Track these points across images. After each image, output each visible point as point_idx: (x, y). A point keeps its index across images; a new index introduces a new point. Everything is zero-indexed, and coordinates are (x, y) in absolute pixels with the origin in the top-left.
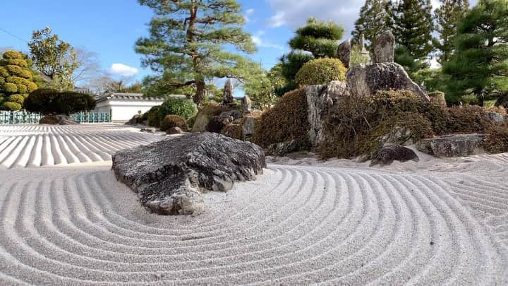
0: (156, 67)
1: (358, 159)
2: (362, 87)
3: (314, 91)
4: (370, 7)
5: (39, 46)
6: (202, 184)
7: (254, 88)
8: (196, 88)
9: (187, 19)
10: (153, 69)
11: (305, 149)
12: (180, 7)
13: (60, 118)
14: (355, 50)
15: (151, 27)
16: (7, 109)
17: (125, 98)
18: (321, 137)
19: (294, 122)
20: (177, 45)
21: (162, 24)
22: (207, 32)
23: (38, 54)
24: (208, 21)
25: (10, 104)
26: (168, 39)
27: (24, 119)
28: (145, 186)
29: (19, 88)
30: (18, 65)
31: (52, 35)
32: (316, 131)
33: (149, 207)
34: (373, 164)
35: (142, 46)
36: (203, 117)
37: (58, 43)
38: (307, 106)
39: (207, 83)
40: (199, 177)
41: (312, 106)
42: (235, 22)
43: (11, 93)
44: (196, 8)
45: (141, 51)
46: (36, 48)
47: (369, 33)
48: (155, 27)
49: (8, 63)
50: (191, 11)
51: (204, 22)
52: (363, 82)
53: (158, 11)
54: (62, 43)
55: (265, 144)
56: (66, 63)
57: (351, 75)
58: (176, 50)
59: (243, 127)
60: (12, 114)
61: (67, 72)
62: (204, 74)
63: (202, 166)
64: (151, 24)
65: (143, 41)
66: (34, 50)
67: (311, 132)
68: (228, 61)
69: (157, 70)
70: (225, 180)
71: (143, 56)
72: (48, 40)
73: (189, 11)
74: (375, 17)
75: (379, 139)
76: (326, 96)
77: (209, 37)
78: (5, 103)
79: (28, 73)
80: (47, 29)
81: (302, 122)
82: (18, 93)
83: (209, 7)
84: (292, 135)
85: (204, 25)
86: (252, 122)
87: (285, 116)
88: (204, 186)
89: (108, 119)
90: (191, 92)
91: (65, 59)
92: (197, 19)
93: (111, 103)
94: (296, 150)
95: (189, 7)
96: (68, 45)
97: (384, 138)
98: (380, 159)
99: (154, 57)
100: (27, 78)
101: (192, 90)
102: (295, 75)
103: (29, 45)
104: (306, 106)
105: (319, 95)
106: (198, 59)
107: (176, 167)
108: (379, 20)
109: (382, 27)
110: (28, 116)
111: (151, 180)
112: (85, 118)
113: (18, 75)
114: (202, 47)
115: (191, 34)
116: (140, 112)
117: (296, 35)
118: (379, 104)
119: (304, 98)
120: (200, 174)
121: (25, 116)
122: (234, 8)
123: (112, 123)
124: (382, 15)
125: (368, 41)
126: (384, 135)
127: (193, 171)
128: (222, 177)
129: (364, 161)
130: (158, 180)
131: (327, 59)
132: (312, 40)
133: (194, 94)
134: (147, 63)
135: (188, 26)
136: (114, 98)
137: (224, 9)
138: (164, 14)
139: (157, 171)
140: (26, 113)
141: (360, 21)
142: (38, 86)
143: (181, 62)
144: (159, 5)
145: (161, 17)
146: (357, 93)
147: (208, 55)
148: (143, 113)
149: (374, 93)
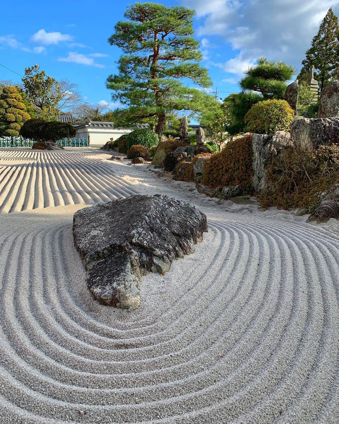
0: (124, 101)
1: (296, 211)
2: (305, 141)
3: (260, 140)
4: (323, 36)
5: (31, 81)
6: (142, 265)
7: (208, 119)
8: (158, 118)
9: (150, 56)
10: (121, 102)
11: (248, 194)
12: (144, 46)
13: (48, 144)
14: (303, 85)
15: (119, 65)
16: (9, 135)
17: (100, 126)
18: (263, 185)
19: (239, 168)
20: (141, 81)
21: (129, 62)
22: (168, 68)
23: (30, 88)
24: (169, 57)
25: (10, 131)
26: (134, 75)
27: (21, 143)
28: (94, 263)
29: (16, 117)
30: (15, 98)
31: (40, 72)
32: (259, 179)
33: (92, 293)
34: (309, 220)
35: (113, 82)
36: (162, 151)
37: (45, 78)
38: (253, 153)
39: (167, 115)
40: (140, 258)
41: (256, 154)
42: (193, 58)
43: (11, 122)
44: (158, 47)
45: (111, 87)
46: (28, 83)
47: (320, 62)
48: (123, 64)
49: (6, 97)
50: (154, 49)
51: (165, 59)
52: (307, 136)
53: (126, 49)
54: (49, 78)
55: (212, 185)
56: (52, 95)
57: (296, 128)
58: (141, 85)
59: (194, 166)
60: (12, 139)
61: (53, 103)
62: (164, 107)
63: (144, 246)
64: (120, 61)
65: (113, 78)
66: (27, 84)
67: (255, 178)
68: (185, 95)
69: (125, 103)
70: (164, 260)
71: (114, 91)
72: (37, 76)
73: (152, 49)
74: (327, 45)
75: (318, 194)
76: (271, 146)
77: (170, 73)
78: (7, 131)
79: (22, 105)
80: (36, 67)
81: (247, 169)
82: (16, 122)
83: (170, 45)
84: (236, 180)
85: (166, 61)
86: (202, 162)
87: (231, 162)
88: (144, 267)
89: (87, 144)
90: (154, 122)
91: (51, 92)
92: (159, 56)
93: (89, 130)
94: (240, 194)
95: (152, 45)
96: (53, 80)
97: (323, 194)
98: (317, 216)
99: (122, 92)
100: (22, 109)
101: (154, 121)
102: (244, 116)
103: (23, 80)
104: (251, 153)
105: (264, 145)
106: (159, 93)
107: (120, 246)
108: (330, 49)
109: (333, 56)
110: (24, 141)
111: (99, 258)
112: (69, 142)
113: (15, 107)
114: (163, 82)
115: (154, 71)
116: (112, 139)
117: (247, 76)
118: (321, 159)
119: (250, 145)
120: (141, 255)
121: (22, 141)
122: (192, 45)
123: (90, 148)
124: (334, 44)
125: (318, 70)
126: (323, 191)
127: (135, 252)
128: (161, 257)
129: (302, 214)
130: (105, 258)
131: (275, 101)
132: (262, 81)
133: (157, 124)
134: (117, 97)
135: (151, 62)
136: (91, 126)
137: (184, 46)
138: (131, 52)
139: (104, 249)
140: (23, 139)
141: (312, 51)
142: (31, 115)
143: (145, 97)
144: (126, 44)
145: (129, 55)
146: (300, 146)
147: (168, 90)
148: (114, 140)
149: (317, 148)
